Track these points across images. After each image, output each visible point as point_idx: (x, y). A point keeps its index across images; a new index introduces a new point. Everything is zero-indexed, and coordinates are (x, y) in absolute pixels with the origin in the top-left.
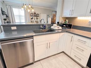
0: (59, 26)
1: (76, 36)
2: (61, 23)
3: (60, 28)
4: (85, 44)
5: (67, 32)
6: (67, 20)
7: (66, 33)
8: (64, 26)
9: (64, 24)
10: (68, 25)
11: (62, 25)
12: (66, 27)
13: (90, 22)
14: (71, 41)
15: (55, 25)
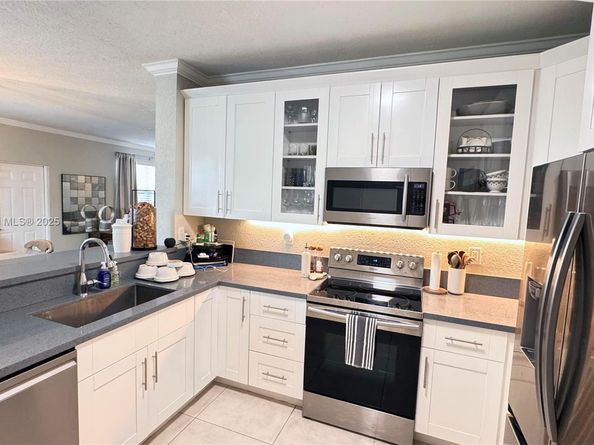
0: (180, 263)
1: (254, 295)
2: (183, 243)
3: (188, 268)
4: (286, 316)
5: (220, 284)
6: (208, 228)
7: (217, 290)
8: (203, 255)
9: (197, 250)
10: (218, 249)
11: (190, 255)
12: (212, 259)
13: (287, 236)
14: (243, 317)
15: (159, 257)
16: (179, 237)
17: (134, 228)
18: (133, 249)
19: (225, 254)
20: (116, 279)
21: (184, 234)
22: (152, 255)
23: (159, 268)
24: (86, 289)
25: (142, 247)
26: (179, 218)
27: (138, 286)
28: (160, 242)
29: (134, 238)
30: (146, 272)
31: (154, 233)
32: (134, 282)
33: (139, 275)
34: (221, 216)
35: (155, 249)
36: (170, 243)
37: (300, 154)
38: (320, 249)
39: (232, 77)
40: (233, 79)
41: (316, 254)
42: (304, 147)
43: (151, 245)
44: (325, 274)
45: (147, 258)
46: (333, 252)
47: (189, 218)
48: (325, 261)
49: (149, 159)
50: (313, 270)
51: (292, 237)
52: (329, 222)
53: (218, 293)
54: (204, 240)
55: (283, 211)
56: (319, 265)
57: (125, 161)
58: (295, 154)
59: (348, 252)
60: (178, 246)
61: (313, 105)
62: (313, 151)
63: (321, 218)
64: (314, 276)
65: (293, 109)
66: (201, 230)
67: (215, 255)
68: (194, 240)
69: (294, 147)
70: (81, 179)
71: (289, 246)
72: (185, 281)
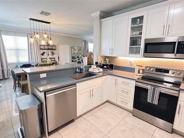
0: (99, 68)
1: (119, 78)
2: (100, 63)
3: (101, 70)
4: (129, 85)
5: (109, 74)
6: (107, 59)
7: (108, 76)
8: (105, 67)
9: (104, 65)
10: (109, 65)
11: (102, 66)
12: (107, 68)
13: (131, 62)
14: (116, 84)
15: (94, 66)
16: (99, 62)
17: (88, 59)
18: (88, 64)
19: (111, 67)
20: (84, 71)
22: (92, 66)
23: (94, 69)
24: (78, 72)
25: (90, 64)
26: (99, 56)
27: (89, 73)
28: (94, 63)
29: (88, 61)
30: (91, 70)
31: (93, 60)
32: (88, 72)
33: (89, 71)
34: (110, 56)
35: (93, 64)
36: (97, 63)
37: (136, 35)
38: (142, 66)
39: (115, 13)
41: (140, 68)
42: (138, 33)
43: (92, 63)
44: (143, 74)
45: (91, 67)
46: (146, 67)
47: (102, 57)
48: (143, 70)
49: (92, 42)
50: (139, 72)
51: (132, 62)
52: (145, 57)
53: (109, 77)
54: (105, 63)
55: (129, 54)
56: (141, 71)
57: (86, 43)
58: (135, 35)
59: (152, 67)
60: (99, 64)
61: (141, 18)
62: (141, 34)
63: (142, 56)
64: (139, 75)
65: (134, 20)
66: (105, 60)
67: (109, 67)
68: (103, 63)
69: (134, 33)
70: (76, 48)
71: (131, 65)
72: (100, 73)
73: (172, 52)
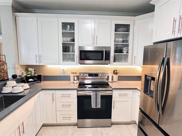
0: (23, 84)
1: (57, 92)
2: (20, 76)
3: (27, 86)
5: (42, 89)
8: (31, 80)
9: (27, 78)
10: (36, 77)
11: (25, 80)
12: (35, 81)
13: (63, 70)
14: (53, 100)
15: (12, 83)
16: (18, 74)
19: (39, 78)
21: (20, 72)
22: (8, 82)
26: (17, 66)
27: (4, 96)
28: (10, 77)
31: (7, 73)
32: (2, 95)
33: (3, 92)
35: (8, 80)
36: (14, 76)
37: (67, 41)
38: (76, 73)
39: (36, 10)
40: (37, 11)
41: (75, 75)
42: (69, 39)
43: (6, 78)
44: (78, 81)
45: (6, 84)
46: (80, 73)
47: (22, 66)
48: (78, 77)
50: (74, 80)
51: (65, 70)
52: (80, 64)
53: (42, 93)
54: (30, 74)
55: (63, 61)
56: (76, 78)
58: (66, 41)
59: (85, 73)
60: (18, 77)
62: (73, 40)
63: (77, 63)
64: (75, 82)
65: (64, 25)
66: (27, 70)
67: (36, 79)
68: (25, 74)
69: (65, 39)
71: (64, 73)
72: (25, 91)
73: (101, 59)
